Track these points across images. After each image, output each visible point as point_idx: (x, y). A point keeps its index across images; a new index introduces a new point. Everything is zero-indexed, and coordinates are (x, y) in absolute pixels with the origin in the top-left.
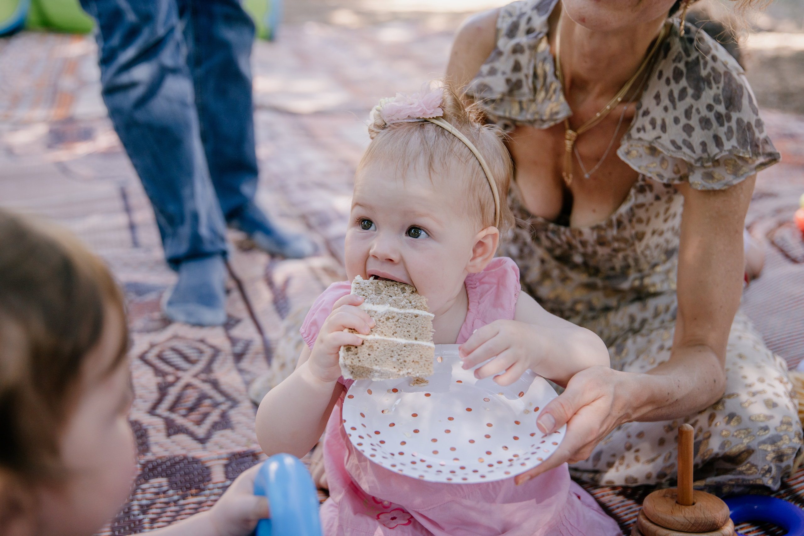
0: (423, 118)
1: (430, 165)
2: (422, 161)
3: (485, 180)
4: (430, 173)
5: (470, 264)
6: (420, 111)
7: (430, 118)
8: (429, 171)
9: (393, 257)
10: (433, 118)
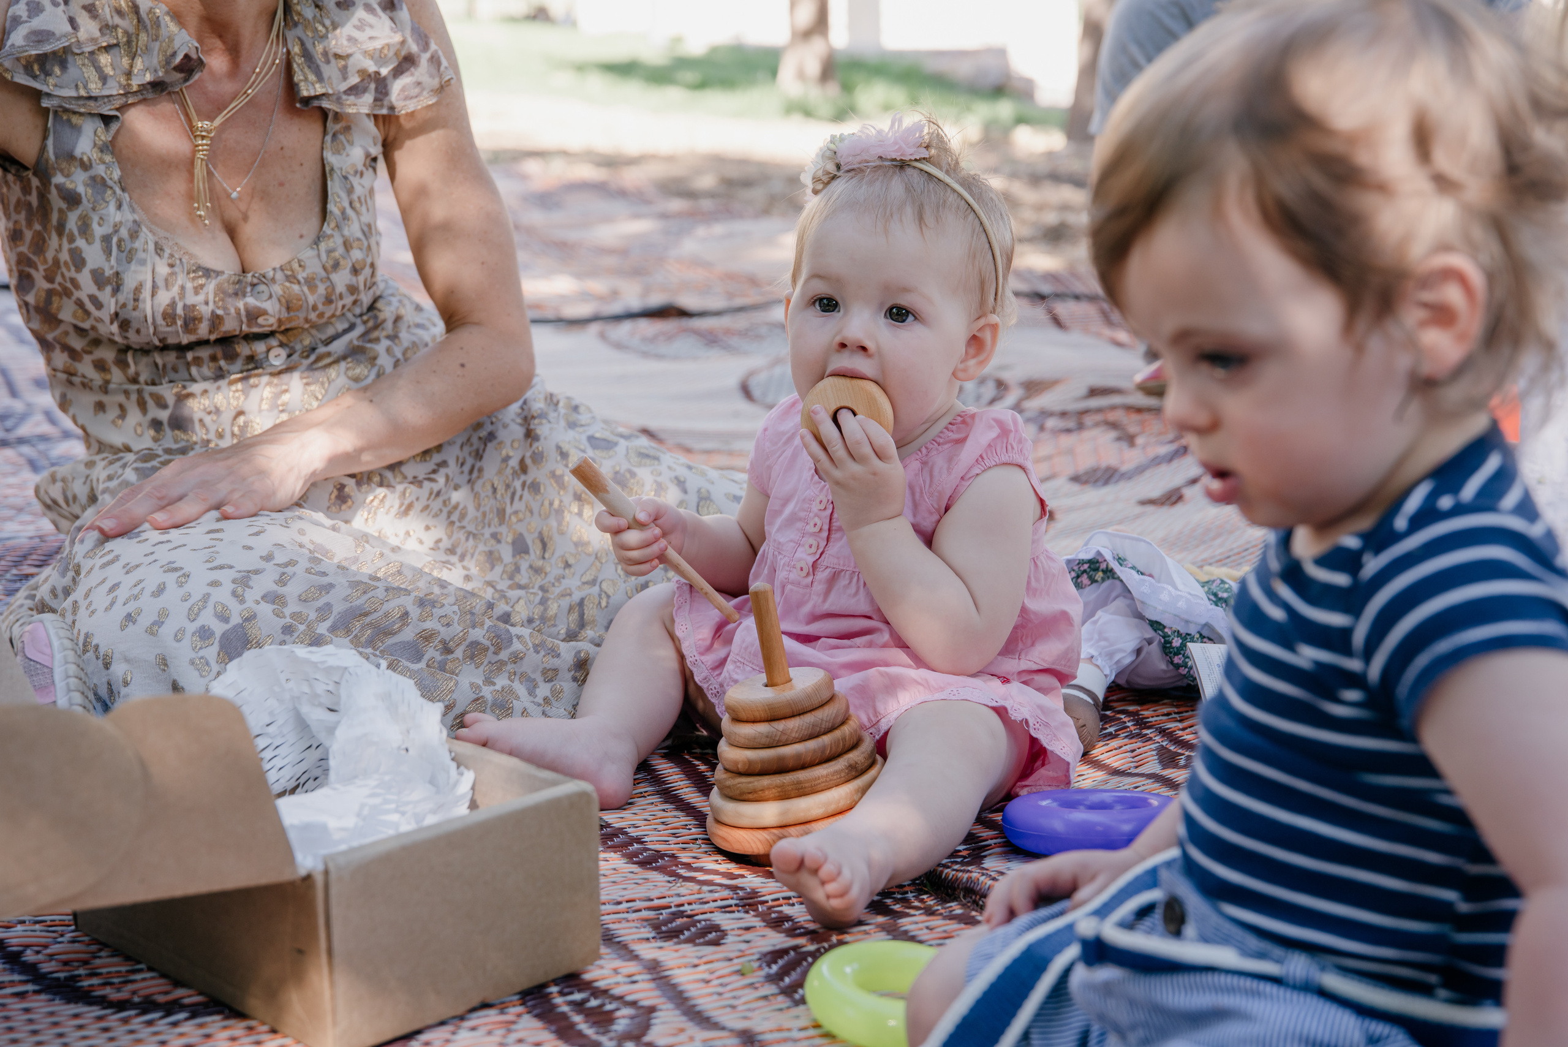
0: (902, 160)
1: (920, 218)
2: (909, 211)
3: (987, 246)
4: (921, 228)
5: (961, 366)
6: (896, 151)
7: (911, 160)
8: (920, 224)
9: (868, 344)
10: (916, 160)
